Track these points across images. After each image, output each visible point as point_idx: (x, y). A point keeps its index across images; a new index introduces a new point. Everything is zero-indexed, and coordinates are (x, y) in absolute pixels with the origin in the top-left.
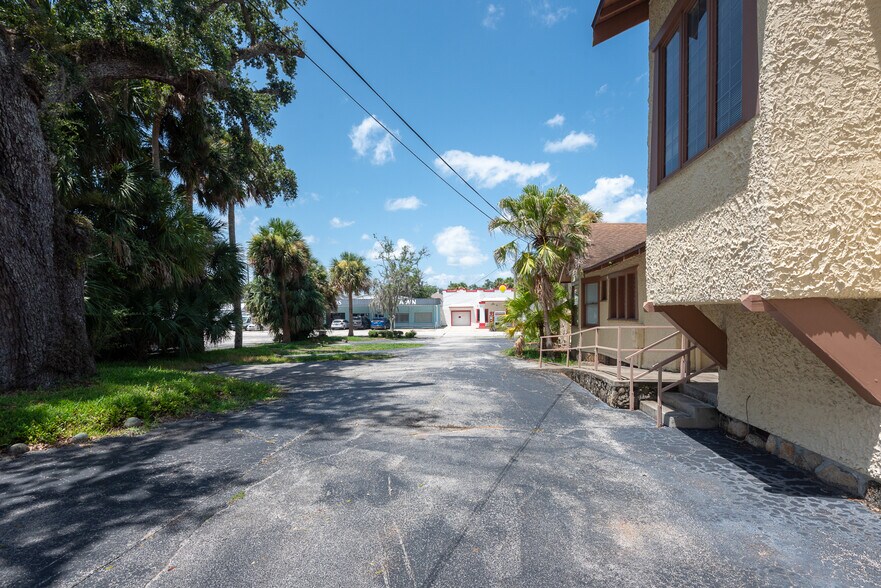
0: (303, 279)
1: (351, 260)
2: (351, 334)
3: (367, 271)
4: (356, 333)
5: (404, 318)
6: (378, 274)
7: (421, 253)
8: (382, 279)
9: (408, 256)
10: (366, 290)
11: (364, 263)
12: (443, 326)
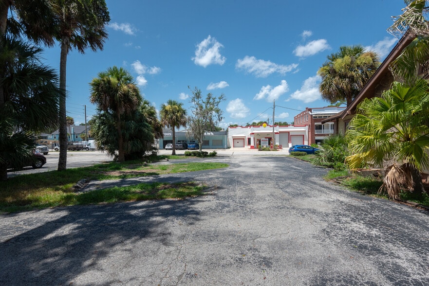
0: (134, 112)
1: (174, 105)
2: (174, 154)
3: (184, 112)
4: (178, 152)
5: (206, 144)
6: (191, 113)
7: (220, 98)
8: (194, 116)
9: (211, 100)
10: (184, 124)
11: (182, 107)
12: (229, 148)
